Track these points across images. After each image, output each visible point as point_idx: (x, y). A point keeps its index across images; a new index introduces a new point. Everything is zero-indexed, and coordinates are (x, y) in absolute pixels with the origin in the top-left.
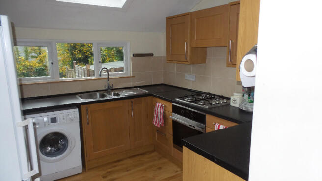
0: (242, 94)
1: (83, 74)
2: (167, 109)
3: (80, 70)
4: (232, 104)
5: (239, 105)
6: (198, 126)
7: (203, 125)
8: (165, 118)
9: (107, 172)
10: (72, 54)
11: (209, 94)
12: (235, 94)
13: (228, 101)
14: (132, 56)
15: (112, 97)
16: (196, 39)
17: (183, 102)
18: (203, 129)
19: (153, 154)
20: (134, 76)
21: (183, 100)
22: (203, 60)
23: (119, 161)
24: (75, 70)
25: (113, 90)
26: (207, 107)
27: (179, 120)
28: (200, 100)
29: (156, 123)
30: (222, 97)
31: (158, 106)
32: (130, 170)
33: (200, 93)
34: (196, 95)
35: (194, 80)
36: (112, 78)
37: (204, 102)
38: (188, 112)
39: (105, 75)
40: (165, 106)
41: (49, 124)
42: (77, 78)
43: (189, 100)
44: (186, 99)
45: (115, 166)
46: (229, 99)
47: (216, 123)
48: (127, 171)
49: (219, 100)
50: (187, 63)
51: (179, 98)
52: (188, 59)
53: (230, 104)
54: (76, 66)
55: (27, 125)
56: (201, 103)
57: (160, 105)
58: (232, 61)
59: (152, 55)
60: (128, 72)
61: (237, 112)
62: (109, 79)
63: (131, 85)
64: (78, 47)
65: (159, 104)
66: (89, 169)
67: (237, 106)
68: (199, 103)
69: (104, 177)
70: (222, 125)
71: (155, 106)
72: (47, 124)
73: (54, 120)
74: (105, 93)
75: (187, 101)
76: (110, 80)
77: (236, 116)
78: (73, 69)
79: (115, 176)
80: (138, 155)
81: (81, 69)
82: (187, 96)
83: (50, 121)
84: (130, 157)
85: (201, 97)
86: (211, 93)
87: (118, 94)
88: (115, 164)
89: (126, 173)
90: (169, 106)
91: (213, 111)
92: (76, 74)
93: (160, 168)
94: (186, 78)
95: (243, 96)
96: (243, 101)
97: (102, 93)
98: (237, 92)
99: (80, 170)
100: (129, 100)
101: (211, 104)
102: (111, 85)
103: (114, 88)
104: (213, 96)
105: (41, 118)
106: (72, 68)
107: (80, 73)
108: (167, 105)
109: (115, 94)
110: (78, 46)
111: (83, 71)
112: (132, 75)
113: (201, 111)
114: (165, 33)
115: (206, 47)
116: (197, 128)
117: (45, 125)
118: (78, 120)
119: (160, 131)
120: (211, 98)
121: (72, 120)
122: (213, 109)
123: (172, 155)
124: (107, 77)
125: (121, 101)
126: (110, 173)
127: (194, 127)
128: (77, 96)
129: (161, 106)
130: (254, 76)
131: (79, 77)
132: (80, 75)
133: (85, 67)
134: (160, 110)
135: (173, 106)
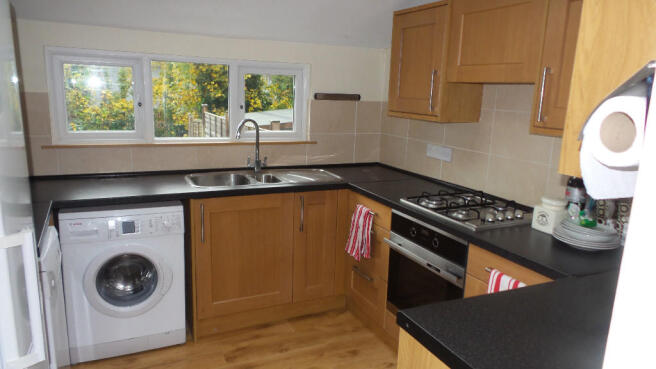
0: (565, 204)
1: (219, 130)
2: (379, 221)
3: (213, 122)
4: (535, 225)
5: (555, 229)
6: (448, 271)
7: (459, 268)
8: (374, 241)
9: (238, 350)
10: (204, 89)
11: (482, 194)
12: (545, 200)
13: (527, 215)
14: (312, 97)
15: (263, 185)
16: (459, 64)
17: (418, 210)
18: (459, 277)
19: (343, 317)
20: (316, 143)
21: (418, 203)
22: (474, 113)
23: (266, 326)
24: (204, 123)
25: (266, 169)
26: (472, 227)
27: (403, 250)
28: (458, 207)
29: (352, 251)
30: (512, 205)
31: (361, 212)
32: (286, 350)
33: (459, 191)
34: (450, 195)
35: (448, 159)
36: (264, 144)
37: (467, 215)
38: (426, 233)
39: (250, 136)
40: (376, 215)
41: (118, 236)
42: (208, 138)
43: (431, 206)
44: (423, 203)
45: (257, 337)
46: (529, 210)
47: (492, 269)
48: (281, 351)
49: (504, 212)
50: (434, 119)
51: (408, 199)
52: (438, 110)
53: (530, 224)
54: (207, 114)
55: (20, 247)
56: (460, 216)
57: (365, 210)
58: (546, 118)
59: (357, 97)
60: (302, 132)
61: (548, 246)
62: (258, 144)
63: (306, 160)
64: (215, 76)
65: (364, 207)
66: (201, 338)
67: (548, 229)
68: (455, 215)
69: (229, 359)
70: (508, 275)
71: (354, 211)
72: (114, 234)
73: (129, 227)
74: (247, 176)
75: (427, 207)
76: (260, 147)
77: (545, 256)
78: (200, 121)
79: (252, 359)
80: (309, 316)
81: (216, 120)
82: (428, 197)
83: (121, 228)
84: (291, 320)
85: (461, 201)
86: (485, 191)
87: (275, 180)
88: (257, 332)
89: (278, 355)
90: (385, 215)
91: (487, 237)
92: (207, 130)
93: (354, 353)
94: (428, 154)
95: (567, 206)
96: (564, 222)
97: (241, 173)
98: (551, 197)
99: (182, 338)
100: (298, 195)
101: (484, 221)
102: (262, 158)
103: (269, 165)
104: (490, 201)
105: (100, 221)
106: (199, 117)
107: (213, 128)
108: (380, 213)
109: (269, 180)
110: (216, 73)
111: (219, 124)
112: (309, 139)
113: (459, 236)
114: (389, 51)
115: (482, 84)
116: (443, 274)
117: (110, 237)
118: (182, 230)
119: (362, 268)
120: (484, 205)
121: (168, 229)
122: (488, 234)
123: (384, 327)
124: (254, 140)
125: (279, 196)
126: (244, 351)
127: (439, 271)
128: (186, 178)
129: (368, 213)
130: (635, 168)
131: (211, 136)
132: (213, 133)
133: (224, 118)
134: (365, 221)
135: (394, 215)
